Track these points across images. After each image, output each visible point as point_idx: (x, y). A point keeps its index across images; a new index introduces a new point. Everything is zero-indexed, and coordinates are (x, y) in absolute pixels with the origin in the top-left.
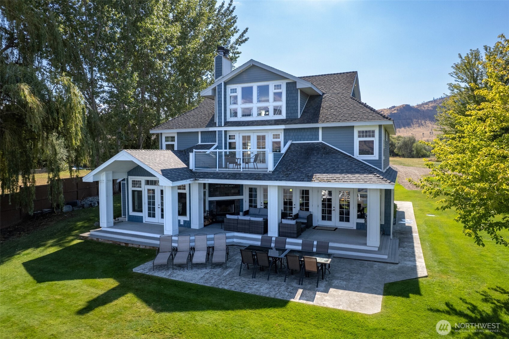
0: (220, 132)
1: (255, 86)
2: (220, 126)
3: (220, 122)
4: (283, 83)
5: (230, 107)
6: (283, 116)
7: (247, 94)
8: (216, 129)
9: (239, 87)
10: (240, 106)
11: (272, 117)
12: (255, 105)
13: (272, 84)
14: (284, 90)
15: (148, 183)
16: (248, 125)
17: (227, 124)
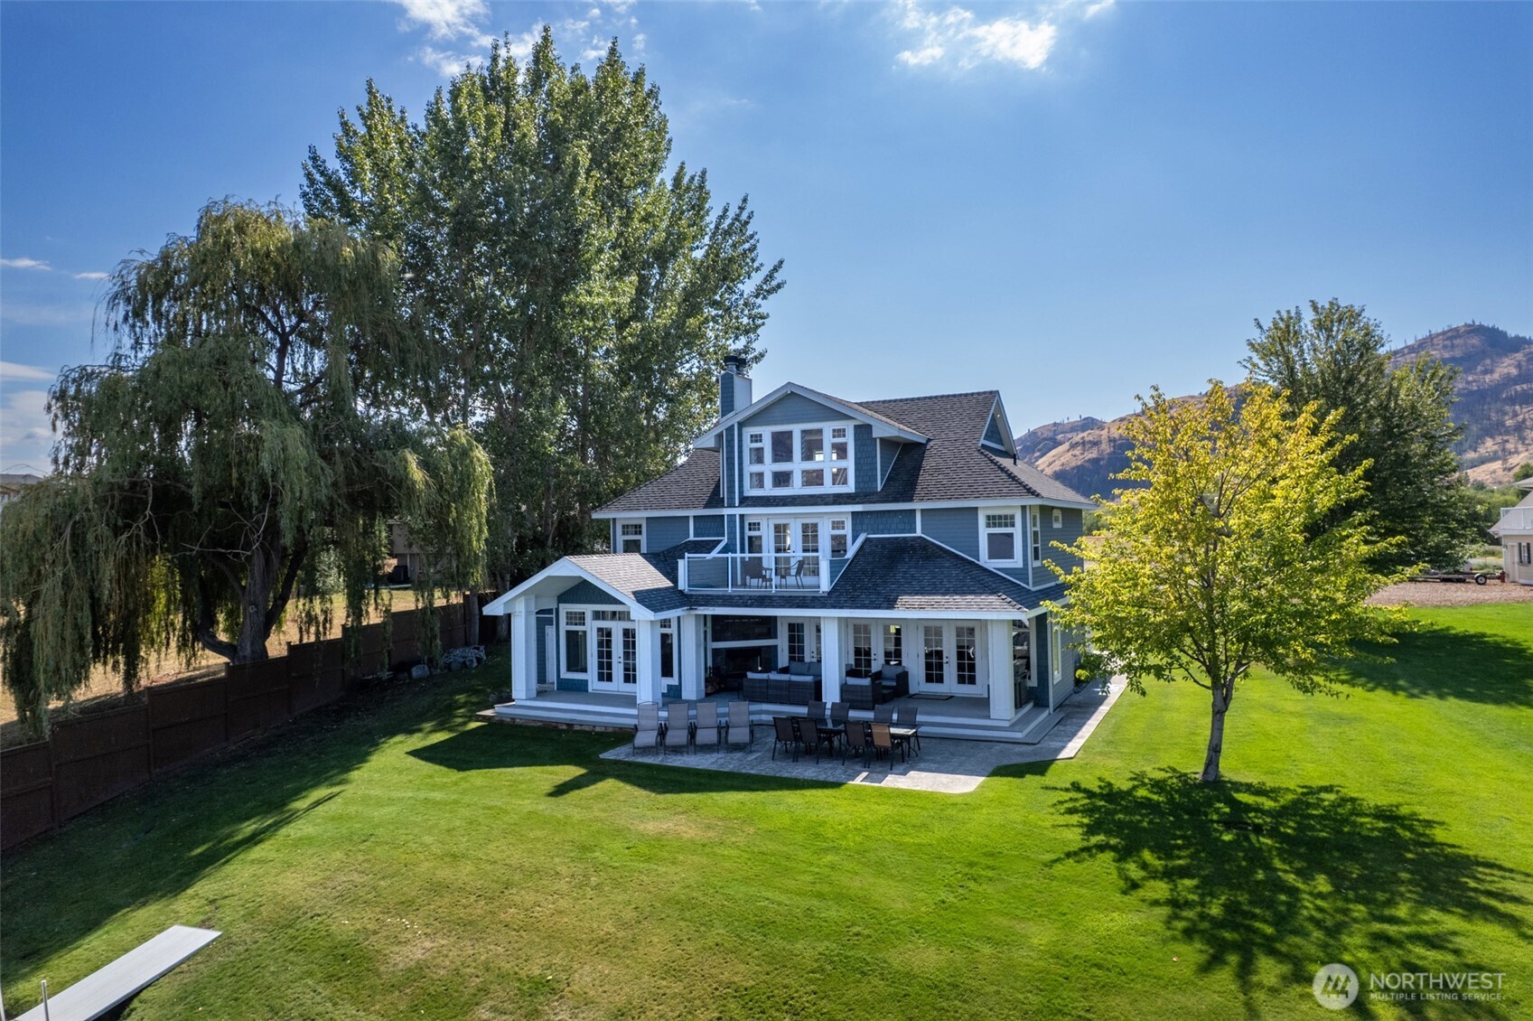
0: (732, 517)
1: (796, 429)
2: (731, 505)
3: (731, 498)
4: (849, 427)
5: (751, 468)
6: (850, 488)
7: (782, 447)
8: (726, 512)
9: (766, 432)
10: (769, 467)
11: (828, 488)
12: (797, 466)
13: (828, 428)
14: (850, 440)
15: (598, 615)
16: (785, 505)
17: (745, 501)
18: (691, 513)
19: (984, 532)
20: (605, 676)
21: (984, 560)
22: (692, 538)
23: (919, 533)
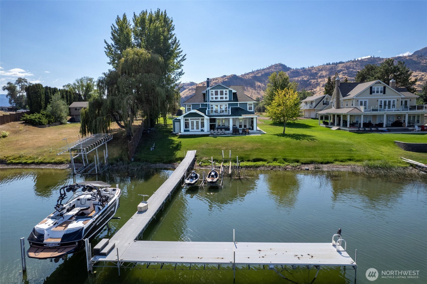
0: (209, 104)
1: (219, 91)
2: (209, 102)
3: (209, 101)
4: (228, 90)
5: (211, 96)
6: (228, 100)
7: (216, 93)
8: (208, 103)
9: (214, 91)
10: (214, 96)
11: (224, 100)
12: (219, 96)
13: (224, 90)
14: (228, 92)
15: (191, 119)
16: (218, 102)
17: (211, 102)
18: (200, 103)
19: (248, 106)
20: (193, 129)
21: (248, 110)
22: (200, 107)
23: (239, 106)
